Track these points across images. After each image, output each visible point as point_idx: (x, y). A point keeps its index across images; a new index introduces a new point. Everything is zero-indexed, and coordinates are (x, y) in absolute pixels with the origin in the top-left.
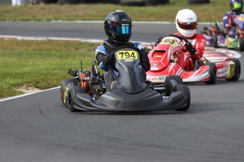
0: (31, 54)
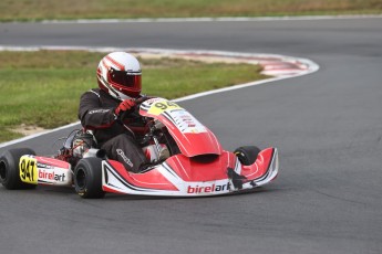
0: (22, 73)
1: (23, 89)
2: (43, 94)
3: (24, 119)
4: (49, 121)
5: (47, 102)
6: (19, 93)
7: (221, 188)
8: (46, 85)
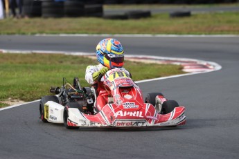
0: (16, 67)
2: (27, 79)
3: (11, 95)
4: (28, 96)
5: (29, 84)
6: (12, 78)
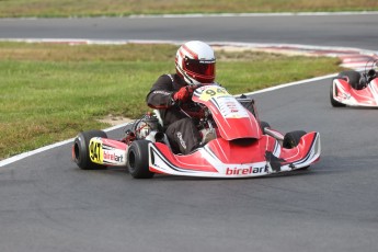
0: (110, 66)
1: (110, 81)
2: (130, 86)
3: (112, 110)
4: (135, 111)
5: (134, 94)
6: (107, 85)
7: (258, 170)
8: (132, 77)
